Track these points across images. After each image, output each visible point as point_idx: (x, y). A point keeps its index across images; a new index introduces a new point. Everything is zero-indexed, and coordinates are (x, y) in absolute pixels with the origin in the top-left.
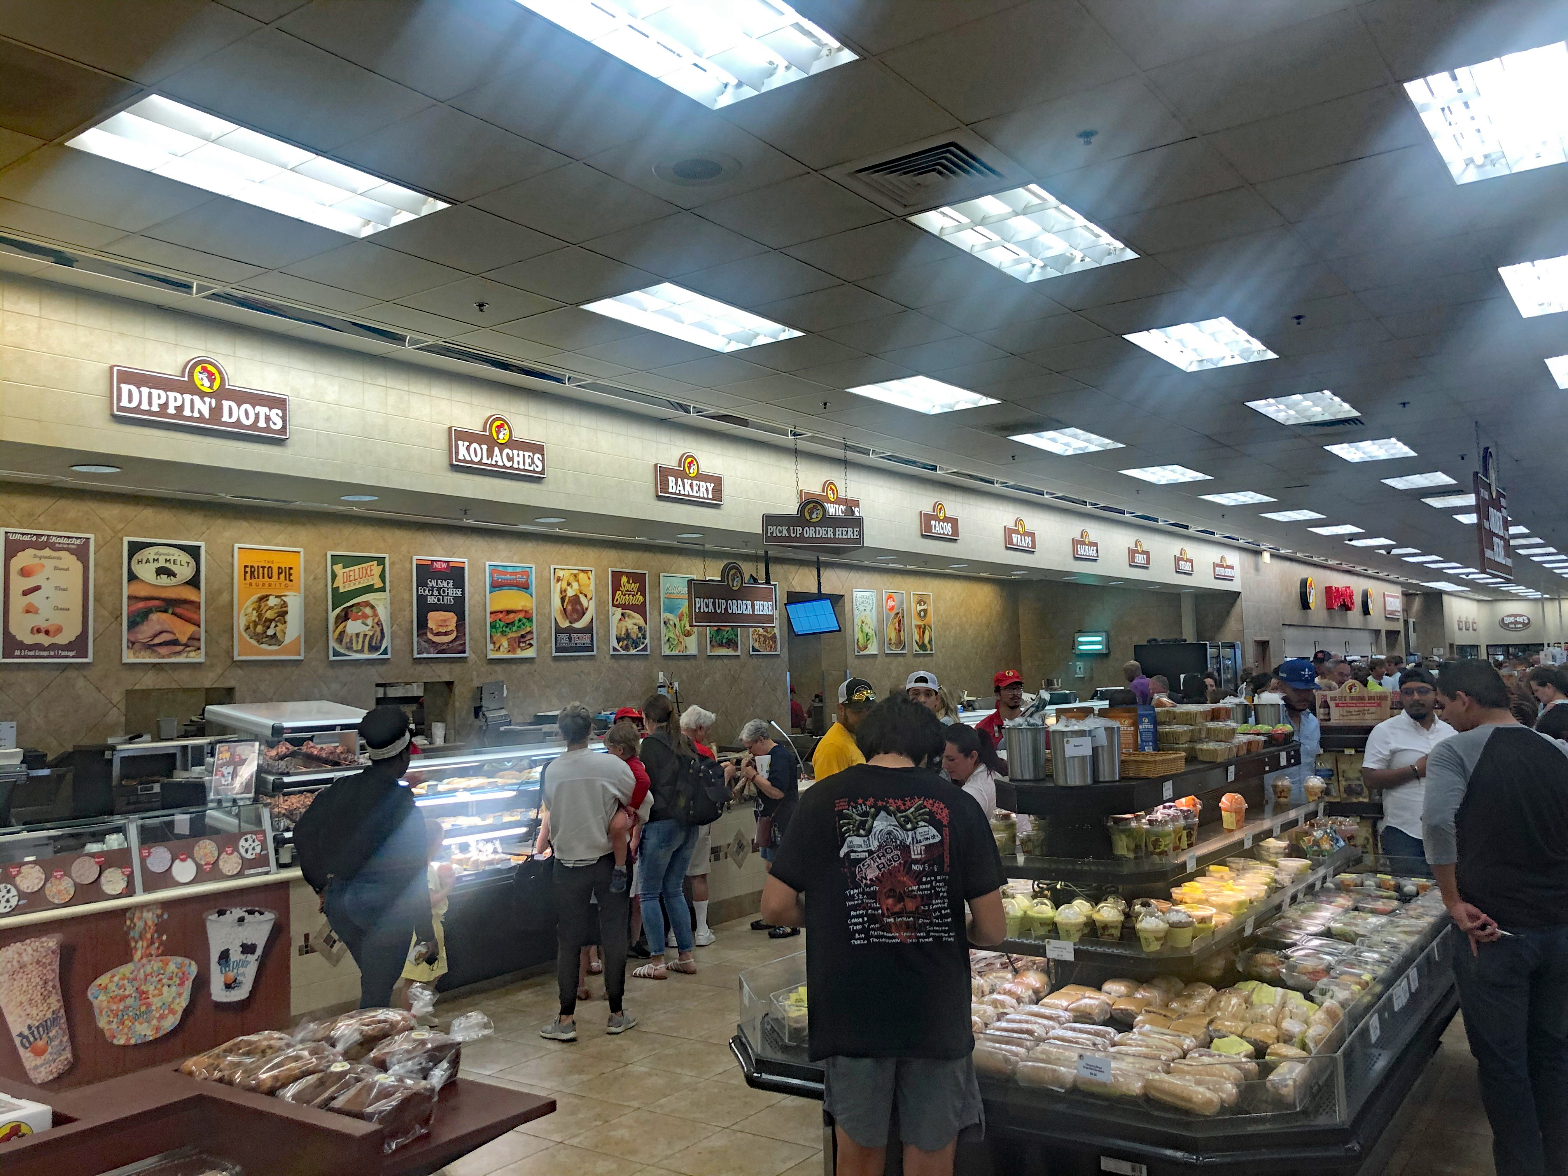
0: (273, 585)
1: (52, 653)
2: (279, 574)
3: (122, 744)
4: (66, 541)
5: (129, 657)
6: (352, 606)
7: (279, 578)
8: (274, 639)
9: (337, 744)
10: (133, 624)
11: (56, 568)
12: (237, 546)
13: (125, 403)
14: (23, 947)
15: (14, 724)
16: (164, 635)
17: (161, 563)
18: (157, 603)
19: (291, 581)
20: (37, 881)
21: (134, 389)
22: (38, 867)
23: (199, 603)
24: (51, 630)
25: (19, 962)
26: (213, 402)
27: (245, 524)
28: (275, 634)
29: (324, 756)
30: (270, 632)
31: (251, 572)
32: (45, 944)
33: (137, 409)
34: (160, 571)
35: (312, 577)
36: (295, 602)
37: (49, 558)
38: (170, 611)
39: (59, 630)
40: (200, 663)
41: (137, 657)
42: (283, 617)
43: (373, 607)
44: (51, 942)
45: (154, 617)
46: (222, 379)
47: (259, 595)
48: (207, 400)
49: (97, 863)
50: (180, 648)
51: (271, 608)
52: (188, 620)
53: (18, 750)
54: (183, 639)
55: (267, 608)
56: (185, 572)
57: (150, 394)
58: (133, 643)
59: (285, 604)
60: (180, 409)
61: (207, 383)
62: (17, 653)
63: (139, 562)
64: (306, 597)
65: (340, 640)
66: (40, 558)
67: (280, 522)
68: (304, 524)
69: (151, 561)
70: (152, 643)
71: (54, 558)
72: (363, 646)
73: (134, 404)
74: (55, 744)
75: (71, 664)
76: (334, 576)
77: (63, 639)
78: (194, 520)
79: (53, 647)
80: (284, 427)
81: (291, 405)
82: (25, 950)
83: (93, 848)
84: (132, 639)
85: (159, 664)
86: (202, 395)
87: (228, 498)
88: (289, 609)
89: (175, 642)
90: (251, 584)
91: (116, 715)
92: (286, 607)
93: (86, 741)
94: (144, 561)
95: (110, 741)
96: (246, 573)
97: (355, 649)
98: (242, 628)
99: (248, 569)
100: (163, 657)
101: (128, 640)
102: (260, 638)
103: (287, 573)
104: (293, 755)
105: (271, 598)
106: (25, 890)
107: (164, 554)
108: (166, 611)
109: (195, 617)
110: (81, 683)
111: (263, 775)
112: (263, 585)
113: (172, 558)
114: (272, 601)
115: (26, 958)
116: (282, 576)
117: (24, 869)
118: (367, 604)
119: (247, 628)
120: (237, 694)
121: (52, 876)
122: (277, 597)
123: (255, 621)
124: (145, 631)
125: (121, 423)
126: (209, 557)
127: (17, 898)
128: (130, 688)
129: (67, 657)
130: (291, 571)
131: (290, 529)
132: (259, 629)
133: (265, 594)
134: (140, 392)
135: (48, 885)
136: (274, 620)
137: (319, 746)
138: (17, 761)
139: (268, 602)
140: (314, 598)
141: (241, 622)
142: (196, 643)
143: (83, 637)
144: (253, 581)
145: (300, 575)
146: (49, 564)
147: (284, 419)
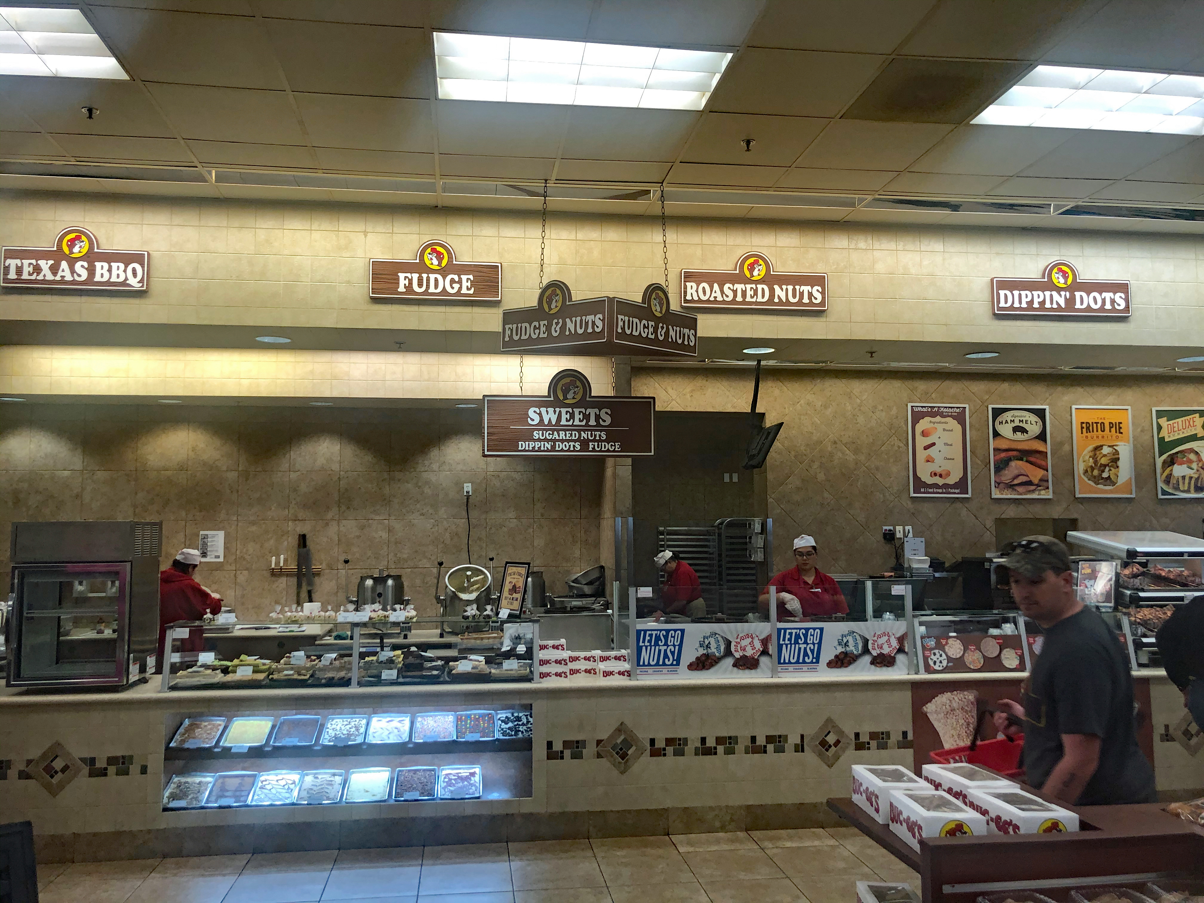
0: (1106, 437)
1: (944, 491)
2: (1111, 428)
3: (996, 558)
4: (950, 410)
5: (996, 494)
6: (1177, 453)
7: (1110, 432)
8: (1108, 481)
9: (1183, 569)
10: (998, 470)
11: (944, 430)
12: (1074, 407)
13: (1002, 304)
14: (953, 696)
15: (923, 539)
16: (1021, 477)
17: (1017, 423)
18: (1015, 453)
19: (1122, 433)
20: (958, 651)
21: (1008, 293)
22: (958, 641)
23: (1047, 453)
24: (943, 473)
25: (950, 706)
26: (1068, 294)
27: (1080, 390)
28: (1109, 476)
29: (1172, 577)
30: (1105, 475)
31: (1087, 427)
32: (966, 697)
33: (1012, 308)
34: (1016, 429)
35: (1139, 430)
36: (1125, 451)
37: (940, 423)
38: (1025, 459)
39: (948, 474)
40: (1049, 499)
41: (1002, 494)
42: (1116, 463)
43: (1197, 453)
44: (970, 696)
45: (1013, 464)
46: (1074, 276)
47: (1094, 446)
48: (1063, 293)
49: (998, 643)
50: (1033, 488)
51: (1105, 456)
52: (1040, 467)
53: (927, 558)
54: (1036, 481)
55: (1101, 455)
56: (1034, 429)
57: (1020, 295)
58: (999, 484)
59: (1117, 452)
60: (1043, 303)
61: (1062, 280)
62: (922, 490)
63: (1000, 423)
64: (1135, 447)
65: (1167, 481)
66: (934, 423)
67: (1109, 386)
68: (1130, 387)
69: (1009, 422)
70: (1012, 483)
71: (943, 423)
72: (1189, 487)
73: (1009, 304)
74: (949, 555)
75: (957, 498)
76: (1160, 428)
77: (951, 480)
78: (1039, 389)
79: (946, 486)
80: (1127, 307)
81: (1133, 289)
82: (954, 698)
83: (994, 632)
84: (998, 481)
85: (1017, 499)
86: (1059, 290)
87: (1067, 369)
88: (1120, 456)
89: (1030, 483)
90: (1087, 437)
91: (989, 537)
92: (1118, 454)
93: (969, 554)
94: (1004, 422)
95: (988, 555)
96: (1082, 428)
97: (1182, 489)
98: (1081, 472)
99: (1084, 425)
100: (1021, 494)
101: (995, 481)
102: (1098, 479)
103: (1118, 427)
104: (1143, 574)
105: (1105, 448)
106: (952, 656)
107: (1018, 416)
108: (1022, 459)
109: (1043, 463)
110: (964, 512)
111: (1121, 589)
112: (1098, 437)
113: (1024, 419)
114: (1106, 450)
115: (955, 705)
116: (1113, 430)
117: (950, 641)
118: (1192, 450)
119: (1086, 472)
120: (1080, 524)
121: (968, 648)
122: (1109, 446)
123: (1092, 466)
124: (1007, 475)
125: (999, 319)
126: (1052, 417)
127: (946, 661)
128: (998, 517)
129: (955, 493)
130: (1121, 425)
131: (1119, 391)
132: (1096, 472)
133: (1099, 444)
134: (1013, 295)
135: (966, 655)
136: (1108, 465)
137: (1167, 570)
138: (927, 566)
139: (1102, 451)
140: (1142, 446)
141: (1080, 467)
142: (1045, 484)
143: (964, 479)
144: (1089, 434)
145: (1128, 427)
146: (940, 427)
147: (1127, 300)
